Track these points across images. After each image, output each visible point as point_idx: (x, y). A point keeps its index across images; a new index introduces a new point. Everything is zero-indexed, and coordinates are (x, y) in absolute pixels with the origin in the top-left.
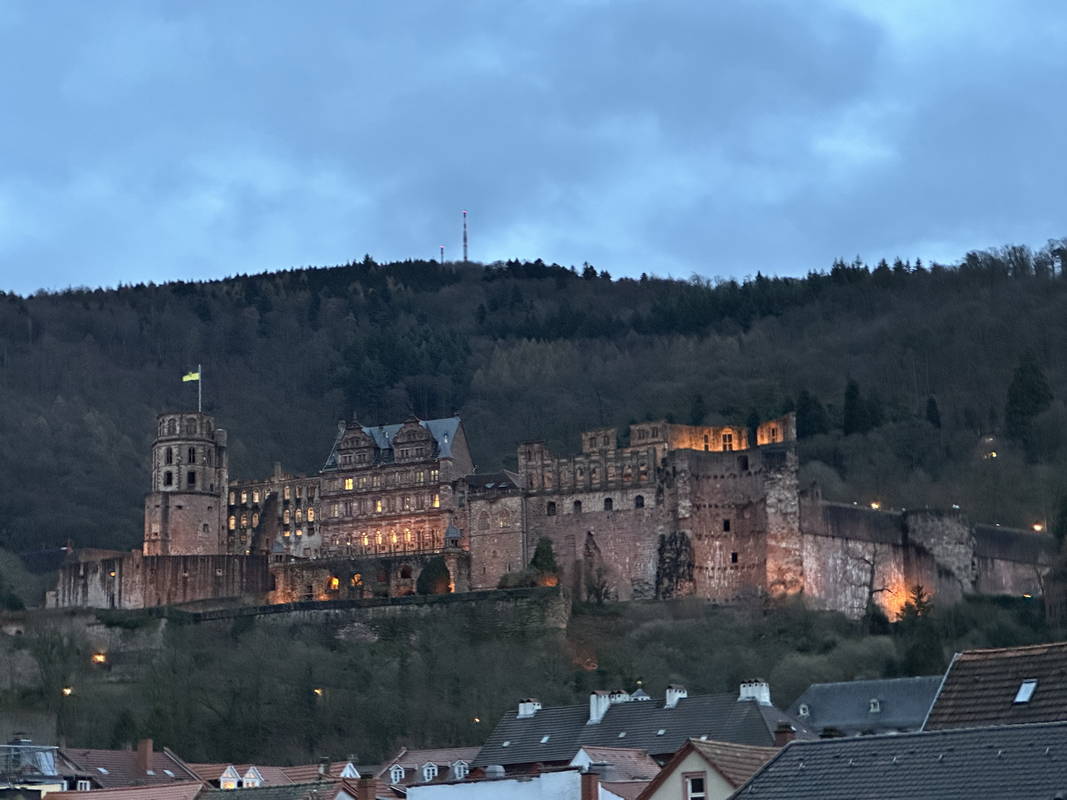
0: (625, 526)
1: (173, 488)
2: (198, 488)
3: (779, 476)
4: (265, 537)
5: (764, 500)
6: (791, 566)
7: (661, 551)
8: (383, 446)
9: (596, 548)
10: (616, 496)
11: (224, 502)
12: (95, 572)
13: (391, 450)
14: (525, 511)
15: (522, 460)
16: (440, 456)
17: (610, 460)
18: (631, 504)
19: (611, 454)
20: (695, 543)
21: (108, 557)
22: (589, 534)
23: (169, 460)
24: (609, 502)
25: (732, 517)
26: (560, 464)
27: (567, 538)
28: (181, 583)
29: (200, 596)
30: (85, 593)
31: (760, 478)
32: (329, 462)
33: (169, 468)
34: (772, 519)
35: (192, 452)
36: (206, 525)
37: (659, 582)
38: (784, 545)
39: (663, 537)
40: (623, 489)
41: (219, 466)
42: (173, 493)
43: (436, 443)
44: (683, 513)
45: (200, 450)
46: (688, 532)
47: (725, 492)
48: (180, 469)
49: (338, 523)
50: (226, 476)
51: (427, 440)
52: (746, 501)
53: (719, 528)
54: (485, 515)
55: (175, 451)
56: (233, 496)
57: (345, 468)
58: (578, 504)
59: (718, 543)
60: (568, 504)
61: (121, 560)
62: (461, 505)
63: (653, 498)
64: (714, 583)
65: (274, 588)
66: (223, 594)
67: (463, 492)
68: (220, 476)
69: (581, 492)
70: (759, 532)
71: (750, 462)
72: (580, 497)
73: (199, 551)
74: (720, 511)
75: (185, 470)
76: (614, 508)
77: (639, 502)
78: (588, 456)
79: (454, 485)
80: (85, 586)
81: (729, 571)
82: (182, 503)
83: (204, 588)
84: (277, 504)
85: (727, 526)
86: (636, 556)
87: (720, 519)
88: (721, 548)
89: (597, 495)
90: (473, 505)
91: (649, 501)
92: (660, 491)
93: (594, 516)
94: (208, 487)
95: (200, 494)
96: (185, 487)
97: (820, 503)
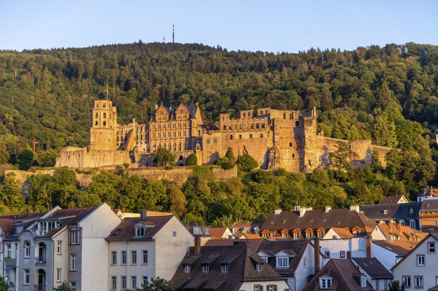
0: (256, 144)
1: (98, 126)
2: (107, 126)
3: (310, 128)
5: (304, 136)
6: (313, 159)
9: (246, 151)
10: (254, 134)
11: (115, 132)
12: (73, 155)
13: (175, 115)
14: (222, 138)
15: (221, 120)
17: (251, 121)
18: (259, 137)
19: (252, 119)
20: (280, 150)
21: (77, 150)
22: (244, 146)
23: (97, 117)
24: (251, 136)
25: (293, 142)
26: (234, 122)
27: (237, 147)
28: (102, 159)
29: (110, 164)
31: (303, 129)
33: (96, 120)
34: (307, 143)
35: (105, 114)
36: (109, 140)
37: (268, 163)
38: (310, 152)
39: (269, 148)
40: (256, 131)
41: (113, 120)
42: (98, 128)
44: (276, 140)
45: (107, 114)
46: (278, 147)
47: (290, 133)
48: (100, 120)
49: (155, 140)
50: (116, 122)
51: (187, 112)
52: (298, 136)
53: (288, 145)
54: (208, 139)
55: (99, 114)
56: (118, 130)
57: (158, 121)
58: (240, 136)
60: (237, 136)
61: (82, 151)
63: (267, 134)
64: (286, 164)
66: (116, 163)
67: (199, 131)
68: (114, 123)
69: (241, 132)
70: (302, 147)
71: (299, 123)
72: (241, 134)
73: (107, 148)
74: (289, 140)
75: (103, 120)
76: (253, 138)
77: (262, 136)
78: (243, 119)
81: (291, 160)
82: (101, 132)
83: (110, 161)
84: (134, 133)
85: (291, 145)
87: (289, 142)
88: (289, 152)
89: (247, 133)
90: (204, 135)
91: (265, 135)
92: (269, 132)
93: (246, 140)
94: (110, 126)
95: (107, 129)
96: (102, 126)
97: (323, 137)
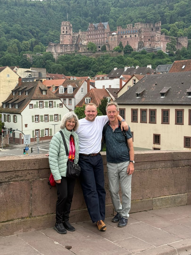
0: (133, 40)
1: (64, 33)
2: (68, 34)
3: (158, 32)
4: (78, 42)
5: (155, 36)
7: (139, 44)
8: (96, 27)
9: (129, 43)
10: (132, 35)
11: (72, 36)
12: (53, 47)
13: (97, 27)
14: (118, 38)
15: (117, 29)
16: (105, 28)
17: (131, 29)
18: (134, 36)
19: (131, 28)
20: (144, 43)
21: (55, 44)
22: (128, 41)
23: (63, 29)
24: (131, 36)
25: (150, 38)
26: (123, 30)
27: (124, 42)
28: (66, 49)
29: (69, 51)
30: (52, 50)
31: (155, 32)
32: (88, 30)
33: (63, 30)
34: (156, 39)
35: (67, 28)
36: (69, 40)
37: (138, 49)
38: (158, 43)
39: (139, 41)
40: (133, 34)
41: (71, 30)
42: (64, 34)
43: (104, 26)
44: (142, 38)
45: (68, 27)
46: (143, 41)
47: (149, 34)
49: (89, 39)
50: (72, 31)
51: (103, 26)
52: (152, 36)
53: (148, 40)
54: (112, 38)
55: (64, 27)
56: (73, 35)
57: (90, 30)
58: (126, 36)
59: (148, 43)
60: (124, 36)
61: (57, 45)
62: (108, 36)
65: (80, 50)
66: (72, 50)
67: (108, 34)
68: (71, 32)
69: (127, 34)
70: (154, 41)
71: (153, 29)
72: (126, 35)
73: (68, 44)
74: (148, 37)
75: (66, 30)
76: (132, 37)
77: (136, 36)
78: (128, 28)
79: (107, 33)
80: (52, 49)
81: (149, 47)
82: (65, 36)
83: (69, 49)
84: (80, 36)
85: (149, 40)
86: (135, 45)
87: (148, 39)
89: (129, 35)
90: (110, 36)
91: (137, 36)
92: (139, 34)
93: (128, 38)
94: (69, 33)
95: (68, 35)
96: (66, 33)
97: (164, 36)
